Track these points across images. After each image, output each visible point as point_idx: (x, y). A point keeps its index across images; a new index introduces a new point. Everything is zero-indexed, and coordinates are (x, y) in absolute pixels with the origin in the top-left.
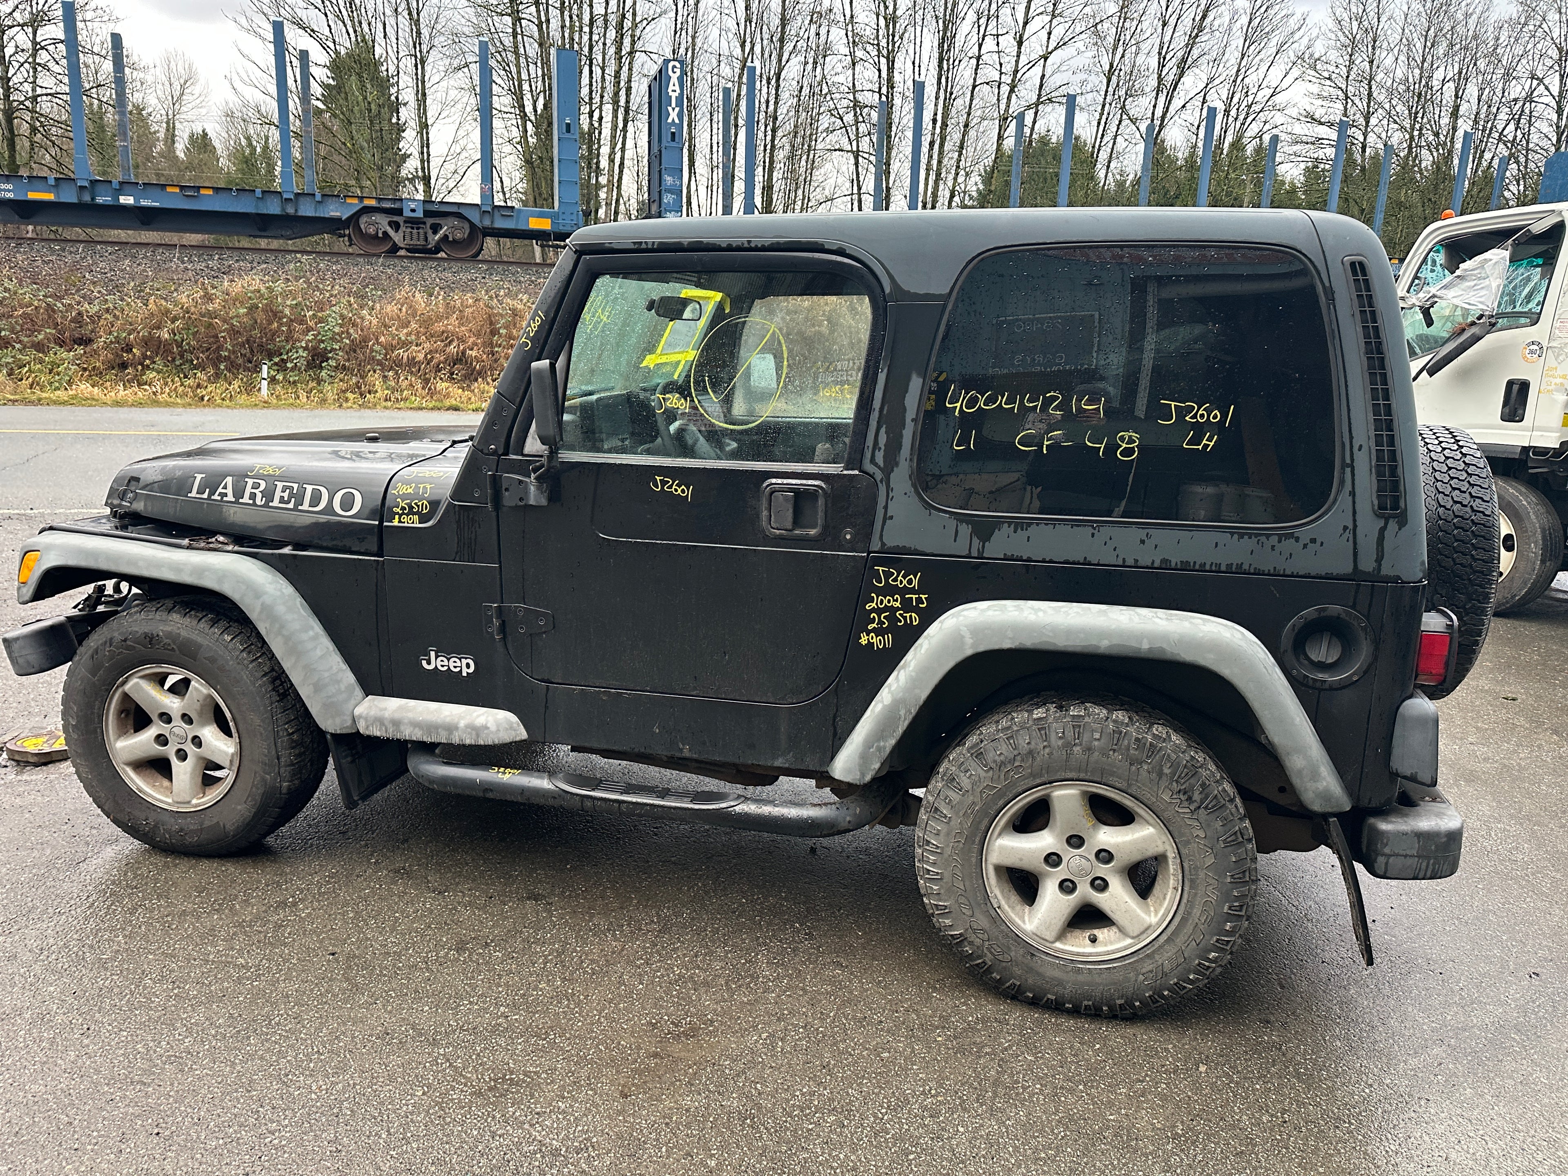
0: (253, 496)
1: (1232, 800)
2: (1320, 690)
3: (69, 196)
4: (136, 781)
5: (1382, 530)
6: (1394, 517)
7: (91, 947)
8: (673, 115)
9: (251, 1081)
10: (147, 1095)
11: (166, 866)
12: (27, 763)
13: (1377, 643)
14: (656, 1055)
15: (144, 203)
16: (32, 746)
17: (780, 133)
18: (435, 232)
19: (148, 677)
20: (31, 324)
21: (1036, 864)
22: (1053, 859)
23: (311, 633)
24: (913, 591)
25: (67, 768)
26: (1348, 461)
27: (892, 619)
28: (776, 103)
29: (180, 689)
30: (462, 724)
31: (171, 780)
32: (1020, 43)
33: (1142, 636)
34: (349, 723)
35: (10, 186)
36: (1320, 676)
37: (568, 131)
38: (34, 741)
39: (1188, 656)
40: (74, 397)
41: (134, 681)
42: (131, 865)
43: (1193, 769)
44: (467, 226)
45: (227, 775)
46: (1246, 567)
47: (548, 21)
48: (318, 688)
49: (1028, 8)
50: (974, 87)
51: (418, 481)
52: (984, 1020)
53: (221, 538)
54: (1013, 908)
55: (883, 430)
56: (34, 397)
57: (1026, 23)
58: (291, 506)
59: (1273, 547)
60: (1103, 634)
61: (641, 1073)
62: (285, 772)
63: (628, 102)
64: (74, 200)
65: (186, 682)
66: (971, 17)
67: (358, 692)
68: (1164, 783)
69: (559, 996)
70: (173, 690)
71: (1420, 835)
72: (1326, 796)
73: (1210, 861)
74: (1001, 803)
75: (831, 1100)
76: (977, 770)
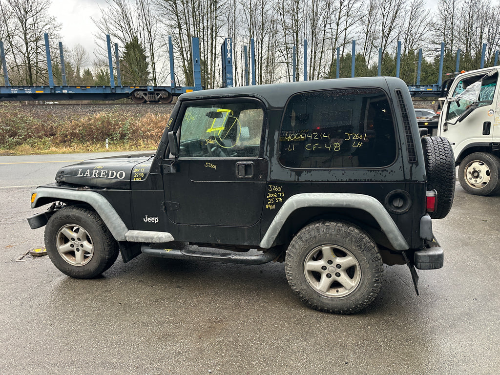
0: (95, 175)
1: (373, 248)
2: (397, 215)
3: (48, 91)
4: (66, 258)
5: (411, 167)
6: (414, 163)
7: (53, 303)
8: (229, 55)
9: (96, 337)
10: (68, 341)
11: (74, 282)
12: (36, 256)
13: (412, 200)
14: (210, 327)
15: (70, 92)
16: (37, 251)
17: (263, 59)
18: (158, 96)
19: (67, 228)
20: (37, 130)
21: (320, 269)
22: (324, 268)
23: (112, 213)
24: (280, 192)
25: (47, 257)
26: (400, 147)
27: (275, 200)
28: (262, 49)
29: (77, 231)
30: (155, 237)
31: (75, 257)
32: (338, 25)
33: (343, 201)
34: (124, 238)
35: (30, 90)
36: (398, 211)
37: (197, 62)
38: (38, 250)
39: (357, 206)
40: (51, 152)
41: (64, 229)
42: (65, 282)
43: (361, 239)
44: (167, 93)
45: (90, 255)
46: (373, 180)
47: (190, 29)
48: (115, 228)
49: (340, 14)
50: (324, 40)
51: (140, 168)
52: (306, 316)
53: (87, 187)
54: (313, 283)
55: (268, 146)
56: (38, 152)
57: (339, 19)
58: (106, 177)
59: (380, 174)
60: (332, 201)
61: (205, 332)
62: (107, 253)
63: (215, 52)
64: (49, 93)
65: (78, 229)
66: (321, 18)
67: (126, 229)
68: (353, 244)
69: (183, 313)
70: (75, 231)
71: (430, 256)
72: (400, 245)
73: (368, 266)
74: (308, 252)
75: (259, 338)
76: (300, 243)
